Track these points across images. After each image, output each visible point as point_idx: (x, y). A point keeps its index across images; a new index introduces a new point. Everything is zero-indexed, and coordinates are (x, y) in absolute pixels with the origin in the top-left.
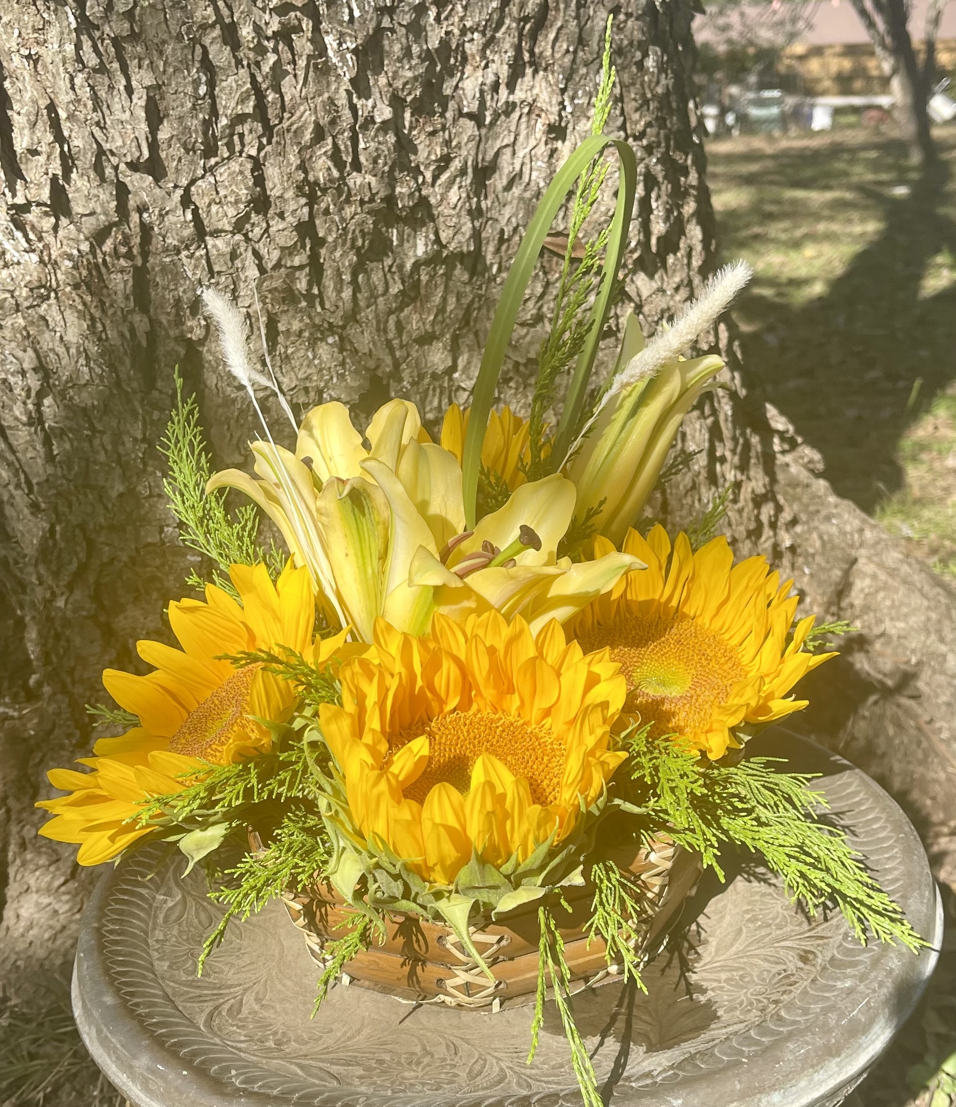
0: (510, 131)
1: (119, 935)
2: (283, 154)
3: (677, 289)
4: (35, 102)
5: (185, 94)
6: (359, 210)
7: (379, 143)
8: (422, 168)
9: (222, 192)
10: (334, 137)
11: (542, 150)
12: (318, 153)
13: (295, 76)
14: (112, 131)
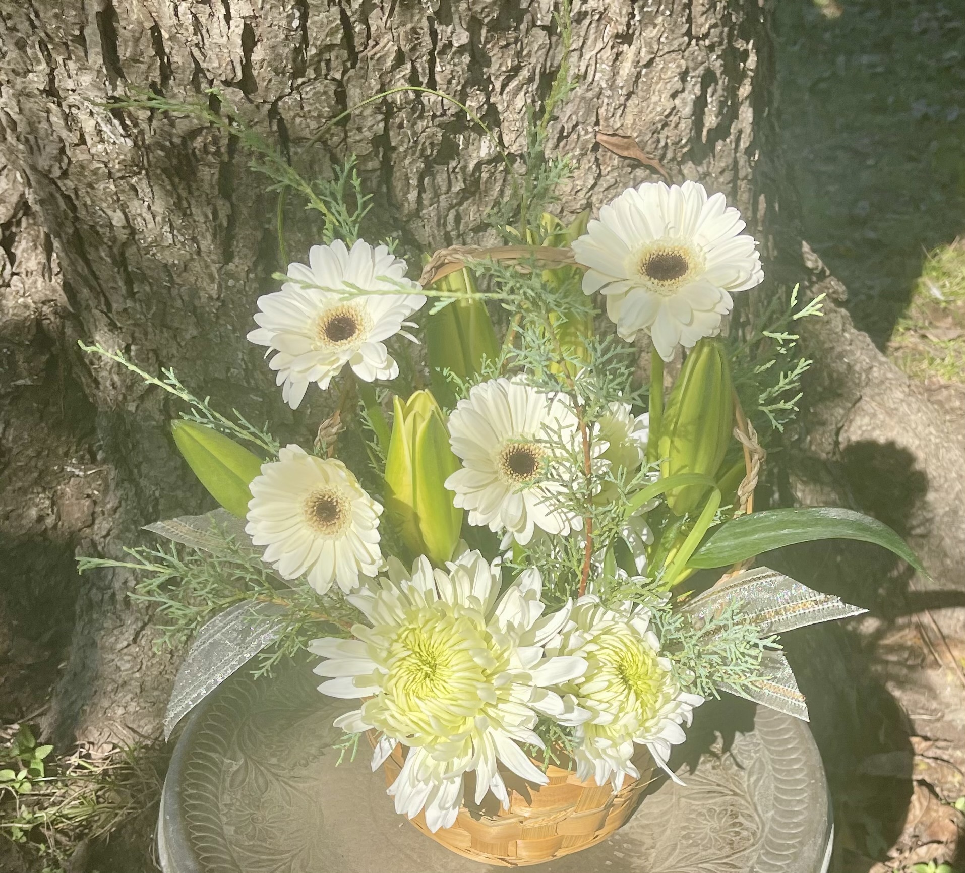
0: (579, 36)
1: (196, 799)
2: (365, 77)
3: (722, 173)
4: (141, 23)
5: (280, 27)
6: (430, 124)
7: (455, 65)
8: (493, 79)
9: (306, 109)
10: (413, 62)
11: (608, 54)
12: (398, 77)
13: (382, 8)
14: (210, 53)
